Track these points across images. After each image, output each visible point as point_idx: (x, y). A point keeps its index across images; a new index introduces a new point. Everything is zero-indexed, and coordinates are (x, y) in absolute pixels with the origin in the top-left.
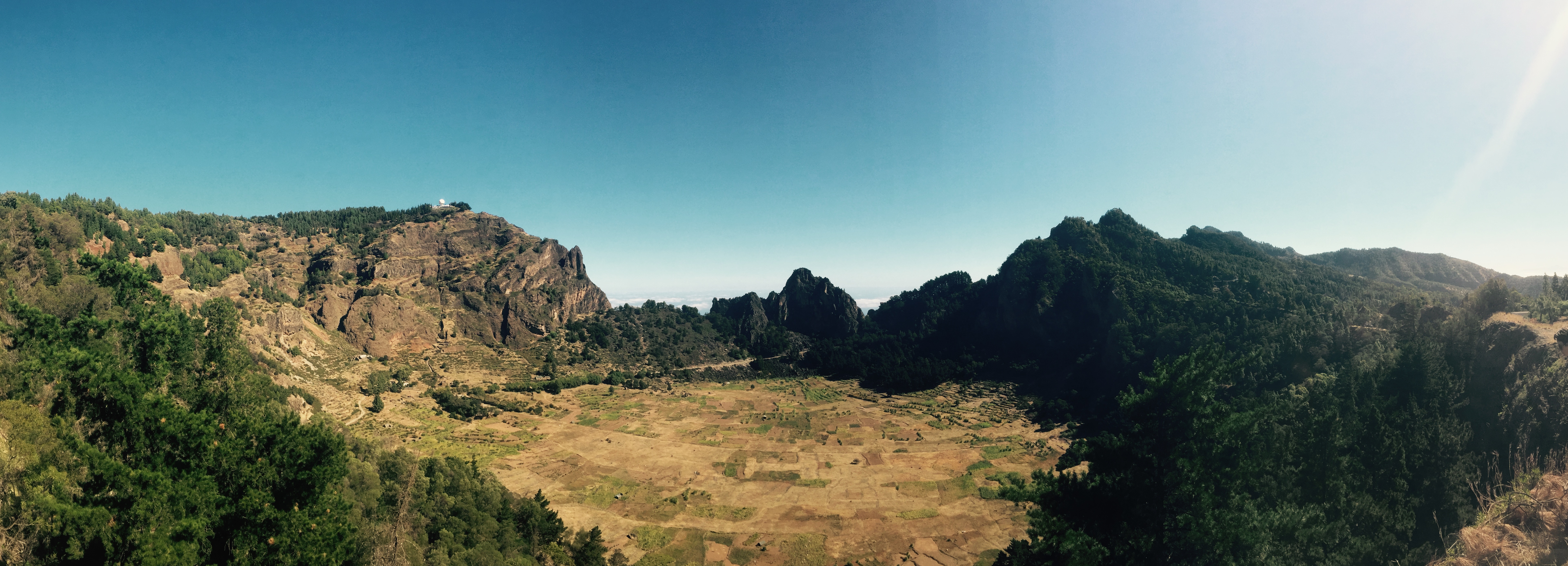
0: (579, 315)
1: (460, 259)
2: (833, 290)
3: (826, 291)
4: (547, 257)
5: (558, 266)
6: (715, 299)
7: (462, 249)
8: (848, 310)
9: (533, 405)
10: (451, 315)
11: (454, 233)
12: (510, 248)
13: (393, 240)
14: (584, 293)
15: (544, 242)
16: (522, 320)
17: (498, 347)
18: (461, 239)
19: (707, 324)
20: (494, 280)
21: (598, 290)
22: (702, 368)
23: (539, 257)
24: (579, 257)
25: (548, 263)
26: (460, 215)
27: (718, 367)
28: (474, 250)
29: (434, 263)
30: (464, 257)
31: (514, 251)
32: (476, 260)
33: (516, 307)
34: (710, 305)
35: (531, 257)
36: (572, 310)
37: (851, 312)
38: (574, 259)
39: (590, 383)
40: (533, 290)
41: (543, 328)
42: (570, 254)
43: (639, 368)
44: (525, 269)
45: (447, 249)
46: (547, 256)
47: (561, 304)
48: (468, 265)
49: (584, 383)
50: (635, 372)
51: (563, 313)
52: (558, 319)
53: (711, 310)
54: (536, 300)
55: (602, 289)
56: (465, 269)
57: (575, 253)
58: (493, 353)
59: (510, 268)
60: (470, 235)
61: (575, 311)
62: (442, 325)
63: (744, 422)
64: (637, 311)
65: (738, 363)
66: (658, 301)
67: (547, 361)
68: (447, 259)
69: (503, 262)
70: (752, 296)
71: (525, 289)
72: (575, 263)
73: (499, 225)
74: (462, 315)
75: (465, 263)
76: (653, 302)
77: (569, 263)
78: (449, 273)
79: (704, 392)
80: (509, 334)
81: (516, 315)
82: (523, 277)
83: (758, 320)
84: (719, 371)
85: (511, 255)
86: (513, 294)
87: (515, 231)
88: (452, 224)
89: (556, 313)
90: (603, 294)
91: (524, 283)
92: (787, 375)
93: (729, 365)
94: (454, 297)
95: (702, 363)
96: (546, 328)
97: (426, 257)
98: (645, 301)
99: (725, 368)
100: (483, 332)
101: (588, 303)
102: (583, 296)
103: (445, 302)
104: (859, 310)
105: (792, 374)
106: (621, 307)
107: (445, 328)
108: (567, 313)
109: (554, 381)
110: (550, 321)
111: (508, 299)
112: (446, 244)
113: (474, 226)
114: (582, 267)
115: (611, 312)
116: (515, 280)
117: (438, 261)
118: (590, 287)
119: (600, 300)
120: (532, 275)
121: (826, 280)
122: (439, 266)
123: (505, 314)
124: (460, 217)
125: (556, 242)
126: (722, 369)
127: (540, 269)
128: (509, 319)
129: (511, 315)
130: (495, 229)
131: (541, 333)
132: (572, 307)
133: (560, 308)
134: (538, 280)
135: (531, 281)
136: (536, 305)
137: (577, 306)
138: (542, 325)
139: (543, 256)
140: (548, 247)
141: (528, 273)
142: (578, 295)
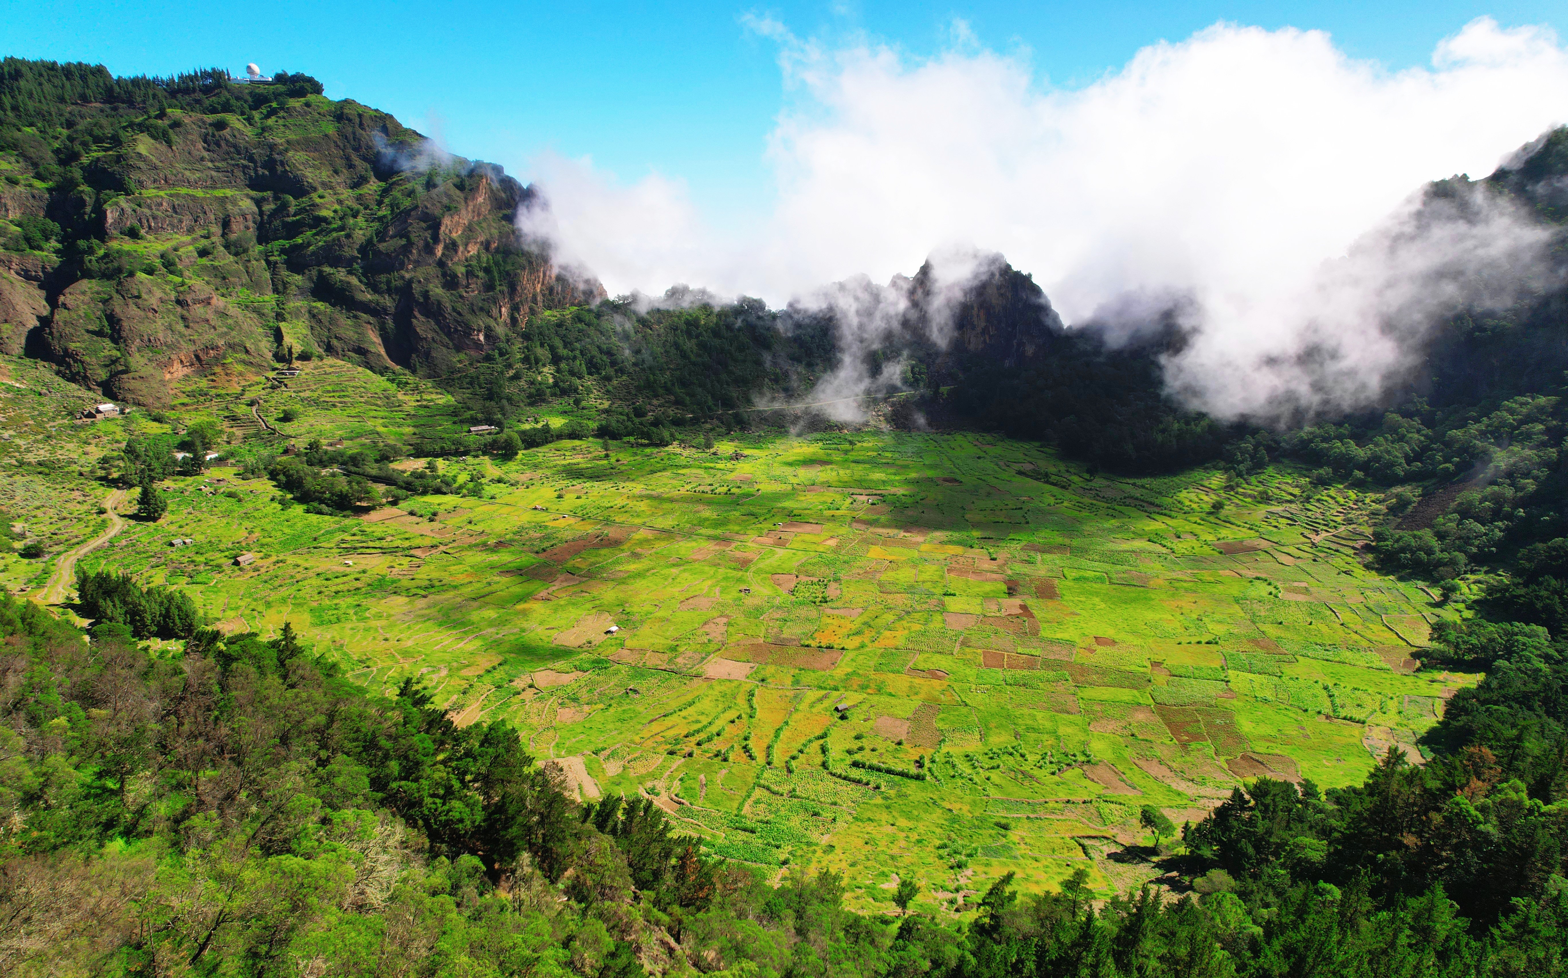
0: (548, 313)
1: (305, 199)
4: (480, 200)
7: (309, 176)
9: (465, 481)
10: (295, 314)
11: (290, 142)
12: (409, 179)
13: (142, 149)
15: (476, 171)
16: (439, 324)
17: (395, 374)
18: (304, 156)
20: (380, 244)
23: (466, 200)
25: (485, 210)
26: (297, 103)
28: (335, 180)
29: (247, 205)
30: (314, 196)
31: (415, 185)
32: (340, 202)
33: (427, 298)
35: (450, 198)
36: (535, 302)
39: (570, 437)
40: (458, 264)
41: (482, 338)
43: (657, 408)
44: (439, 224)
45: (274, 178)
46: (482, 197)
47: (514, 291)
48: (324, 213)
49: (559, 438)
51: (518, 310)
52: (508, 321)
56: (319, 219)
58: (388, 385)
59: (411, 220)
60: (324, 149)
61: (540, 304)
62: (278, 336)
67: (490, 398)
68: (277, 199)
69: (396, 208)
71: (442, 263)
73: (385, 129)
74: (320, 313)
75: (316, 207)
76: (684, 289)
79: (769, 453)
80: (416, 350)
81: (428, 313)
82: (436, 239)
84: (796, 415)
85: (411, 194)
87: (417, 143)
88: (281, 122)
89: (503, 309)
91: (439, 250)
94: (298, 278)
96: (487, 337)
97: (229, 192)
100: (364, 346)
103: (281, 287)
106: (624, 297)
107: (288, 340)
108: (525, 310)
110: (493, 325)
111: (411, 283)
112: (271, 167)
113: (331, 128)
115: (606, 308)
116: (421, 244)
117: (258, 202)
122: (261, 213)
123: (407, 310)
124: (298, 107)
125: (498, 170)
127: (470, 224)
128: (415, 321)
129: (418, 313)
131: (478, 346)
132: (534, 300)
133: (512, 299)
134: (467, 245)
135: (452, 246)
136: (465, 294)
137: (544, 295)
138: (479, 331)
139: (474, 198)
140: (484, 180)
141: (447, 232)
142: (545, 274)
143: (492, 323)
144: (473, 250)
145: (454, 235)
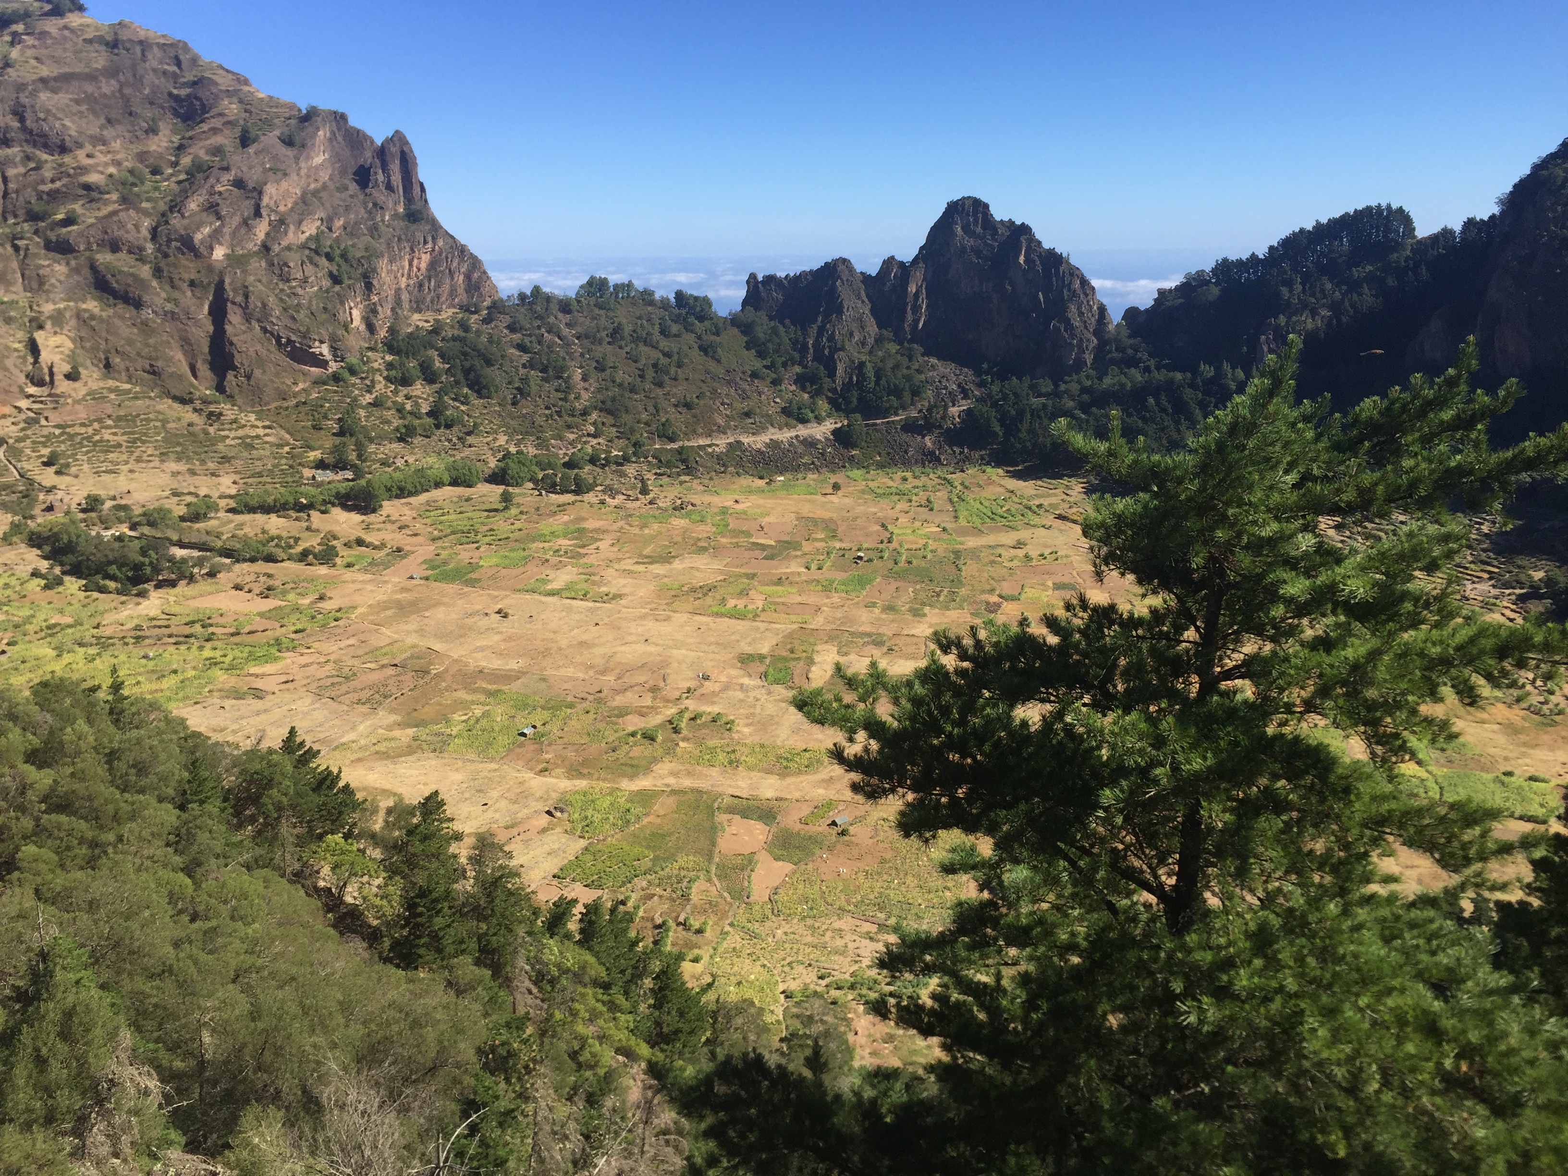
0: (416, 316)
1: (67, 159)
2: (1040, 256)
3: (1022, 259)
4: (319, 159)
5: (353, 187)
6: (753, 276)
7: (71, 127)
8: (1073, 308)
9: (312, 542)
10: (58, 319)
11: (43, 80)
12: (215, 131)
14: (426, 258)
15: (308, 117)
16: (265, 330)
17: (206, 402)
18: (63, 98)
19: (733, 339)
20: (176, 221)
21: (463, 250)
22: (721, 443)
23: (297, 159)
24: (407, 162)
25: (324, 176)
26: (52, 26)
27: (758, 441)
28: (108, 133)
30: (81, 154)
31: (226, 139)
32: (117, 163)
33: (246, 296)
34: (741, 293)
35: (275, 157)
36: (398, 302)
37: (1081, 314)
38: (395, 167)
39: (454, 483)
40: (288, 248)
41: (325, 350)
42: (382, 152)
43: (572, 443)
44: (260, 193)
45: (24, 129)
46: (320, 157)
47: (369, 286)
48: (93, 178)
49: (438, 485)
50: (563, 453)
51: (374, 312)
52: (363, 327)
53: (745, 302)
54: (299, 275)
55: (474, 249)
56: (87, 187)
57: (394, 149)
58: (194, 418)
59: (219, 188)
60: (90, 88)
61: (406, 305)
62: (34, 348)
63: (814, 567)
64: (565, 306)
65: (803, 431)
66: (614, 279)
67: (341, 433)
68: (28, 158)
69: (198, 171)
70: (841, 267)
71: (266, 248)
72: (397, 179)
73: (179, 63)
74: (93, 317)
75: (83, 170)
76: (603, 283)
77: (381, 177)
78: (40, 198)
79: (725, 500)
80: (234, 368)
81: (248, 318)
82: (258, 214)
83: (854, 326)
84: (759, 451)
85: (217, 151)
86: (234, 260)
87: (224, 82)
88: (30, 52)
89: (356, 313)
90: (475, 263)
91: (261, 229)
92: (916, 462)
93: (784, 436)
94: (60, 269)
95: (722, 431)
96: (334, 349)
98: (584, 280)
99: (774, 445)
100: (159, 364)
101: (438, 286)
102: (423, 266)
103: (36, 284)
104: (1102, 309)
105: (931, 459)
106: (522, 296)
107: (46, 357)
108: (385, 312)
109: (363, 482)
110: (340, 332)
111: (221, 275)
112: (19, 113)
113: (100, 60)
114: (417, 190)
115: (497, 307)
116: (236, 220)
118: (440, 243)
119: (468, 277)
120: (282, 208)
121: (1025, 229)
123: (218, 313)
124: (54, 31)
125: (340, 118)
126: (767, 445)
127: (304, 194)
128: (229, 329)
129: (234, 317)
130: (165, 73)
131: (320, 361)
132: (398, 299)
133: (366, 297)
134: (300, 222)
135: (279, 225)
137: (411, 293)
138: (322, 343)
139: (308, 158)
140: (321, 133)
141: (272, 203)
142: (411, 264)
144: (310, 230)
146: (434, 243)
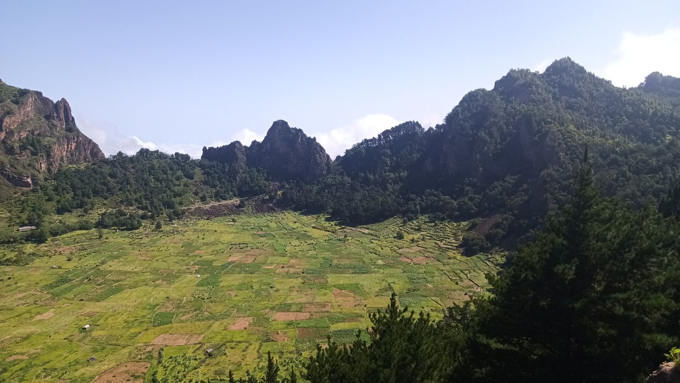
0: (70, 166)
2: (306, 139)
3: (299, 140)
5: (43, 119)
6: (205, 148)
8: (318, 156)
14: (74, 145)
15: (24, 93)
19: (198, 169)
21: (90, 141)
22: (193, 207)
23: (19, 109)
24: (67, 109)
25: (31, 115)
27: (207, 207)
34: (201, 153)
35: (9, 108)
36: (62, 161)
37: (320, 158)
38: (62, 111)
39: (81, 229)
40: (14, 142)
41: (29, 180)
42: (56, 106)
44: (2, 122)
46: (29, 108)
47: (49, 156)
49: (74, 230)
51: (52, 165)
52: (46, 171)
53: (202, 157)
57: (62, 105)
61: (65, 162)
64: (132, 159)
65: (224, 202)
67: (32, 212)
70: (237, 144)
72: (62, 115)
76: (147, 150)
77: (55, 115)
84: (207, 210)
89: (43, 165)
90: (95, 145)
91: (2, 135)
92: (266, 211)
93: (217, 204)
95: (193, 203)
96: (32, 180)
98: (139, 149)
99: (213, 207)
101: (80, 154)
102: (73, 147)
104: (328, 157)
105: (271, 210)
106: (114, 157)
108: (56, 165)
114: (71, 119)
115: (106, 162)
118: (80, 139)
119: (92, 150)
121: (300, 131)
125: (39, 94)
126: (210, 208)
127: (22, 121)
131: (27, 185)
132: (62, 159)
133: (48, 160)
134: (20, 132)
135: (10, 133)
136: (18, 158)
137: (68, 157)
138: (28, 177)
139: (24, 108)
140: (30, 99)
141: (7, 125)
142: (68, 147)
143: (36, 173)
144: (24, 135)
145: (12, 127)
146: (78, 139)
